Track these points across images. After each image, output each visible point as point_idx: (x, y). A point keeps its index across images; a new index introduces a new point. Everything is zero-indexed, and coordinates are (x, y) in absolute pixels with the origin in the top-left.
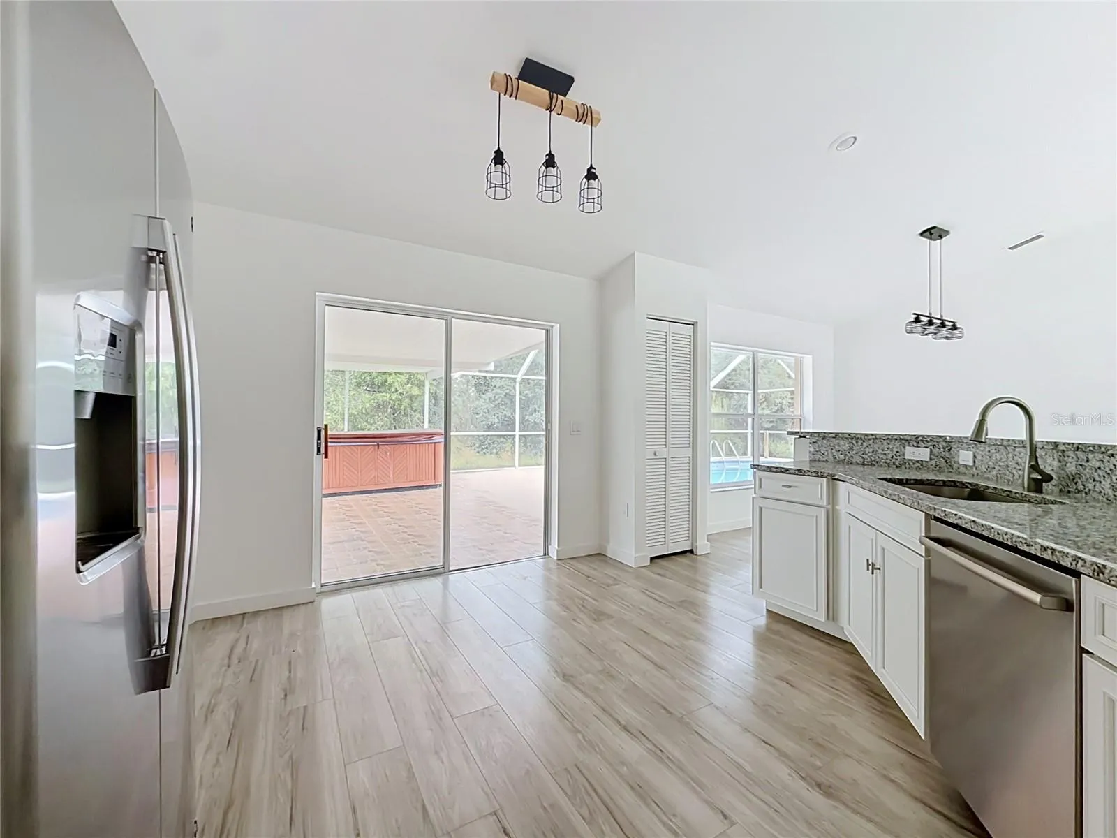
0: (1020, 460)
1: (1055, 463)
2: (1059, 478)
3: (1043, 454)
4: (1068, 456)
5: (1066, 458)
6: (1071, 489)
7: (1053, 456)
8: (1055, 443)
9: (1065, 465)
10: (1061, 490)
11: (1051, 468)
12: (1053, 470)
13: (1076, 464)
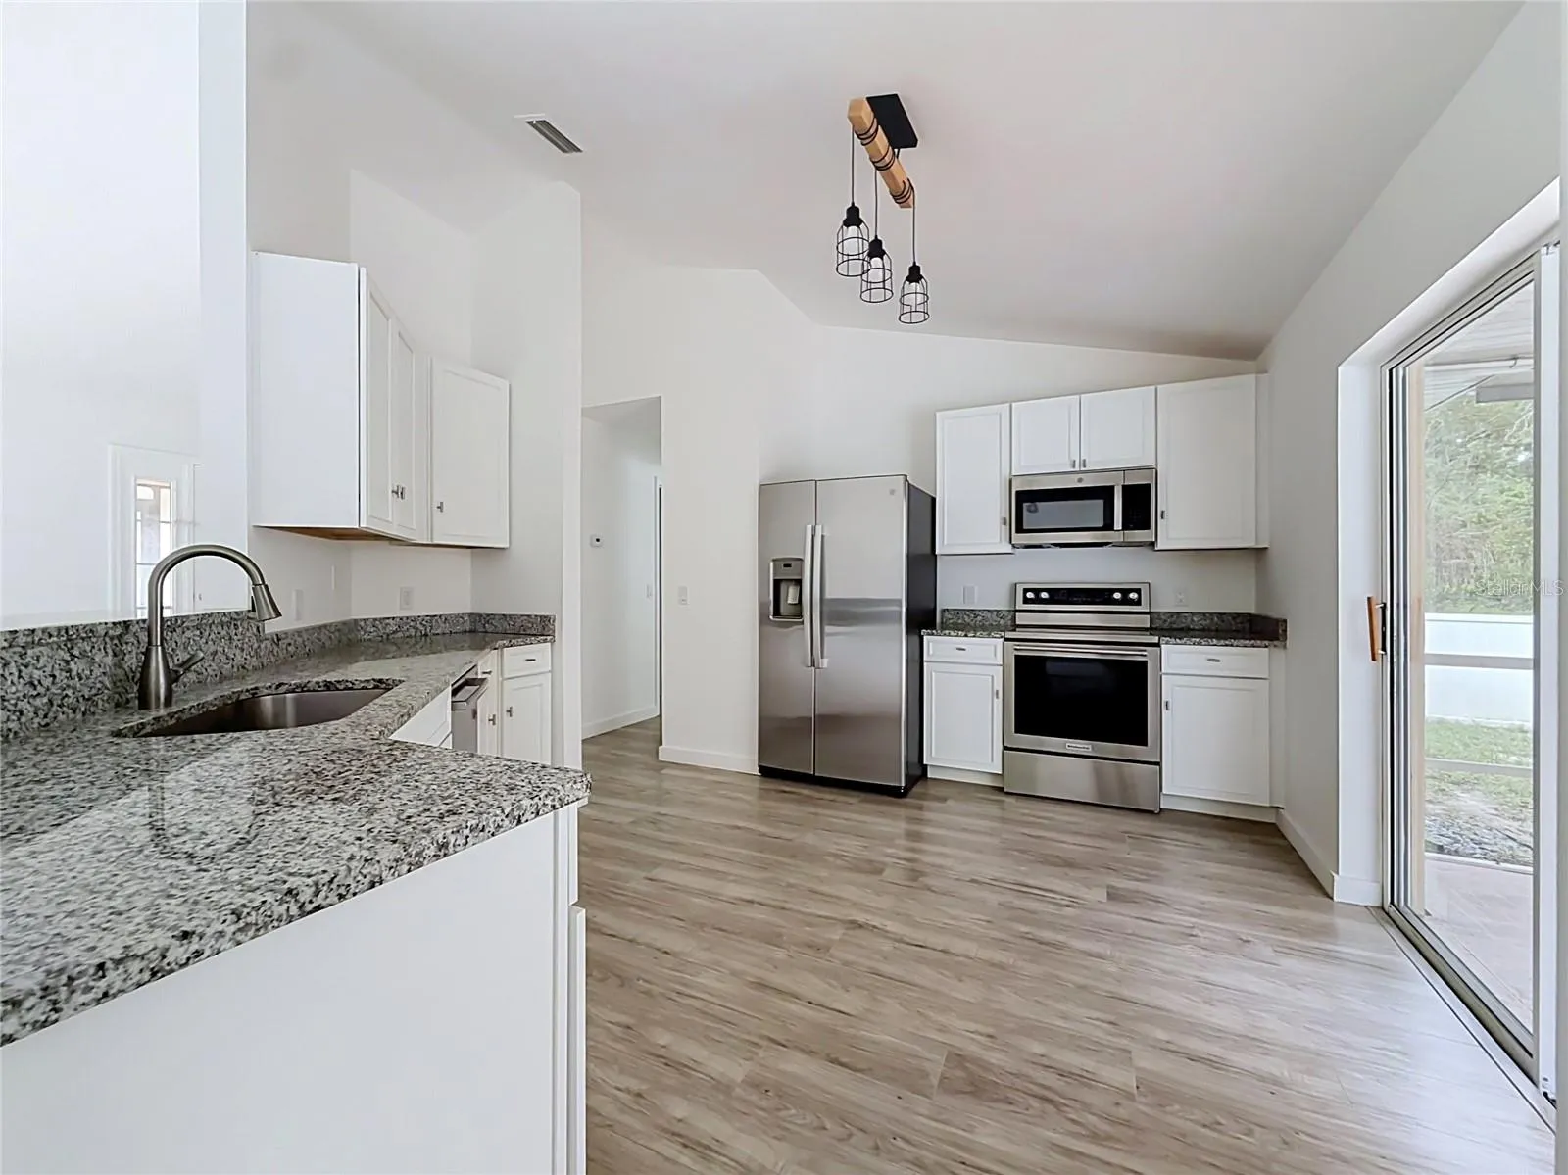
0: (37, 674)
1: (109, 660)
2: (114, 683)
3: (88, 648)
4: (127, 643)
5: (125, 646)
6: (130, 696)
7: (105, 648)
8: (125, 622)
9: (123, 659)
10: (117, 705)
11: (101, 670)
12: (104, 673)
13: (137, 653)
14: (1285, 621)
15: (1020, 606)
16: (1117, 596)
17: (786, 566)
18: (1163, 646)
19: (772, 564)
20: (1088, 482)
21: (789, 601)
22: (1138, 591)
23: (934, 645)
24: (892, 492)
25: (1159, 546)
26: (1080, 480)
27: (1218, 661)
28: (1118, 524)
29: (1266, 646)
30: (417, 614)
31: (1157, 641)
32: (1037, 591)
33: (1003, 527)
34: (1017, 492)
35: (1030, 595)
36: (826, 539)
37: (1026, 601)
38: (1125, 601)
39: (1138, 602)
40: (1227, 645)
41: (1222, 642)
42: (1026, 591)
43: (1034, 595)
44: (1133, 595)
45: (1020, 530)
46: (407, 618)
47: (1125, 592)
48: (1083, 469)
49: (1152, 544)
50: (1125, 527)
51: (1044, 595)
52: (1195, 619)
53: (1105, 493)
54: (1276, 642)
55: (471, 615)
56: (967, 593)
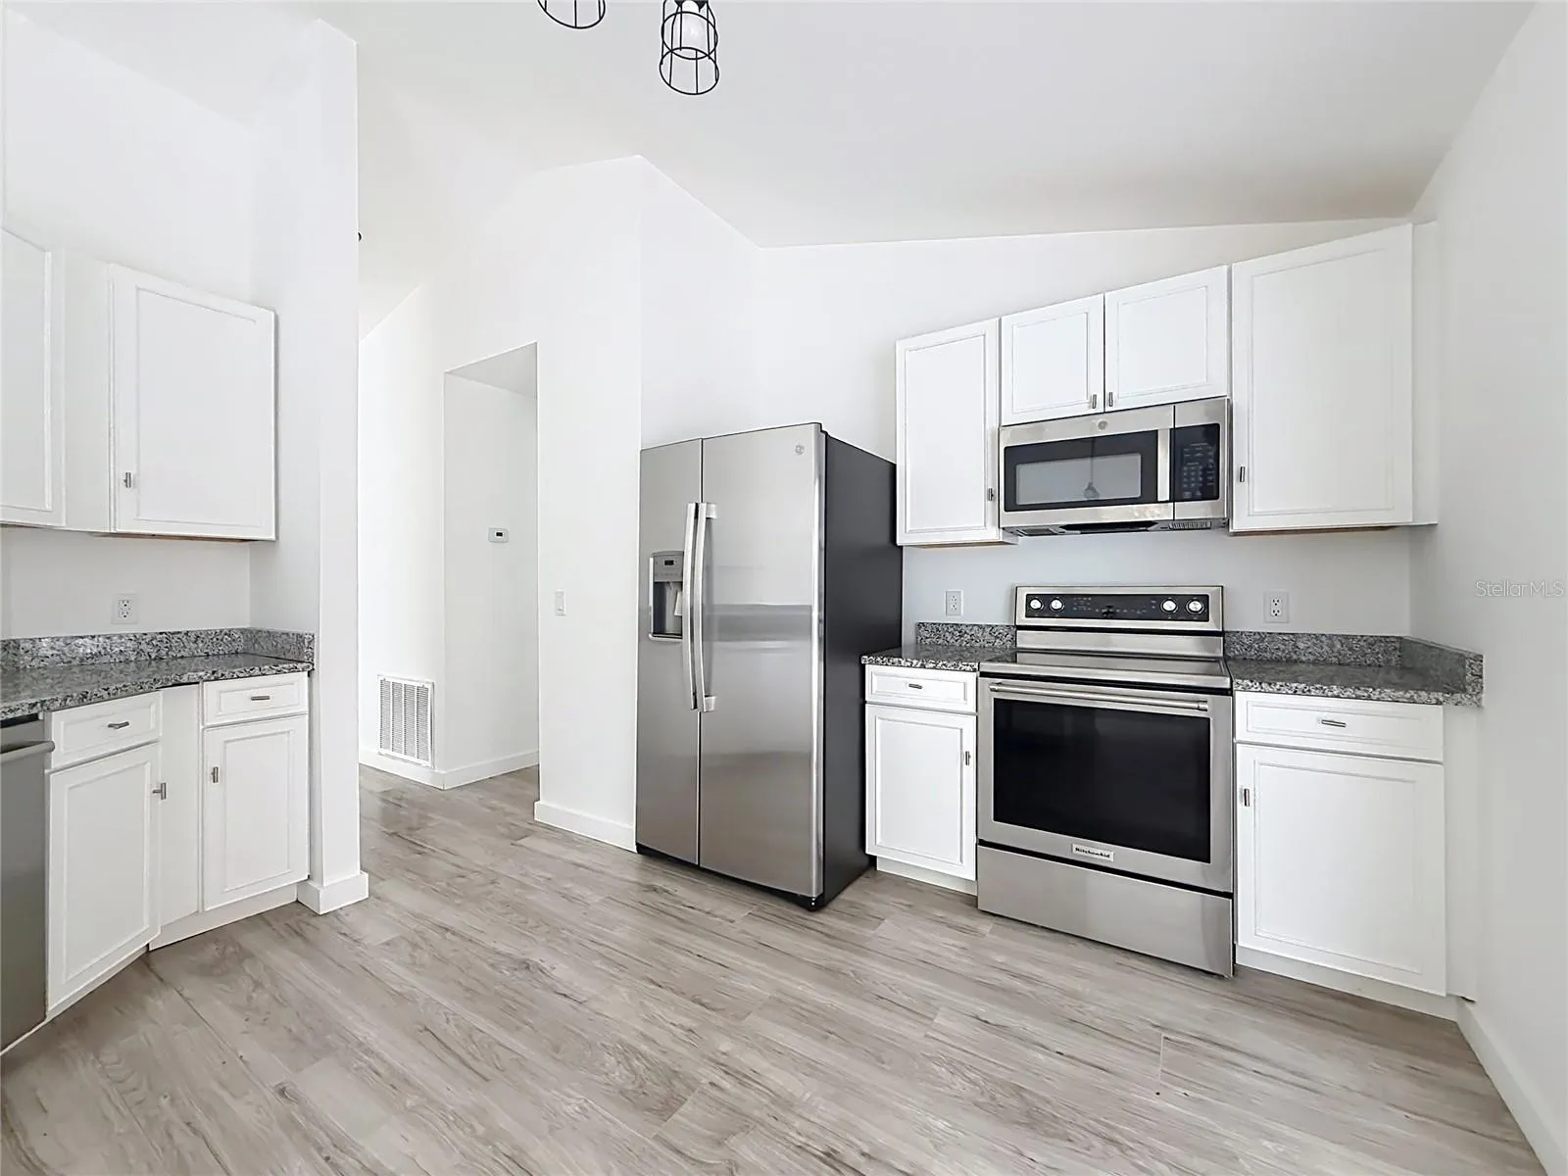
14: (1479, 658)
15: (1022, 620)
16: (1169, 606)
17: (667, 563)
18: (1238, 694)
19: (651, 560)
20: (1116, 427)
21: (676, 614)
22: (1204, 599)
23: (883, 679)
24: (799, 450)
25: (1237, 525)
26: (1102, 425)
27: (1343, 725)
28: (1164, 490)
29: (1439, 703)
30: (139, 631)
31: (1228, 686)
32: (1047, 599)
33: (989, 503)
34: (1006, 448)
35: (1036, 604)
36: (714, 525)
37: (1030, 613)
38: (1182, 614)
39: (1203, 616)
40: (1358, 697)
41: (1350, 692)
42: (1030, 598)
43: (1043, 604)
44: (1195, 606)
45: (1011, 505)
46: (121, 637)
47: (1182, 600)
48: (1108, 409)
49: (1226, 524)
50: (1175, 498)
51: (1057, 604)
52: (1301, 645)
53: (1142, 444)
54: (1458, 696)
55: (243, 631)
56: (952, 598)
